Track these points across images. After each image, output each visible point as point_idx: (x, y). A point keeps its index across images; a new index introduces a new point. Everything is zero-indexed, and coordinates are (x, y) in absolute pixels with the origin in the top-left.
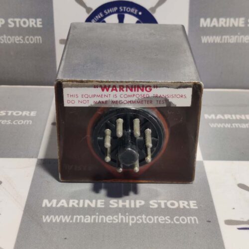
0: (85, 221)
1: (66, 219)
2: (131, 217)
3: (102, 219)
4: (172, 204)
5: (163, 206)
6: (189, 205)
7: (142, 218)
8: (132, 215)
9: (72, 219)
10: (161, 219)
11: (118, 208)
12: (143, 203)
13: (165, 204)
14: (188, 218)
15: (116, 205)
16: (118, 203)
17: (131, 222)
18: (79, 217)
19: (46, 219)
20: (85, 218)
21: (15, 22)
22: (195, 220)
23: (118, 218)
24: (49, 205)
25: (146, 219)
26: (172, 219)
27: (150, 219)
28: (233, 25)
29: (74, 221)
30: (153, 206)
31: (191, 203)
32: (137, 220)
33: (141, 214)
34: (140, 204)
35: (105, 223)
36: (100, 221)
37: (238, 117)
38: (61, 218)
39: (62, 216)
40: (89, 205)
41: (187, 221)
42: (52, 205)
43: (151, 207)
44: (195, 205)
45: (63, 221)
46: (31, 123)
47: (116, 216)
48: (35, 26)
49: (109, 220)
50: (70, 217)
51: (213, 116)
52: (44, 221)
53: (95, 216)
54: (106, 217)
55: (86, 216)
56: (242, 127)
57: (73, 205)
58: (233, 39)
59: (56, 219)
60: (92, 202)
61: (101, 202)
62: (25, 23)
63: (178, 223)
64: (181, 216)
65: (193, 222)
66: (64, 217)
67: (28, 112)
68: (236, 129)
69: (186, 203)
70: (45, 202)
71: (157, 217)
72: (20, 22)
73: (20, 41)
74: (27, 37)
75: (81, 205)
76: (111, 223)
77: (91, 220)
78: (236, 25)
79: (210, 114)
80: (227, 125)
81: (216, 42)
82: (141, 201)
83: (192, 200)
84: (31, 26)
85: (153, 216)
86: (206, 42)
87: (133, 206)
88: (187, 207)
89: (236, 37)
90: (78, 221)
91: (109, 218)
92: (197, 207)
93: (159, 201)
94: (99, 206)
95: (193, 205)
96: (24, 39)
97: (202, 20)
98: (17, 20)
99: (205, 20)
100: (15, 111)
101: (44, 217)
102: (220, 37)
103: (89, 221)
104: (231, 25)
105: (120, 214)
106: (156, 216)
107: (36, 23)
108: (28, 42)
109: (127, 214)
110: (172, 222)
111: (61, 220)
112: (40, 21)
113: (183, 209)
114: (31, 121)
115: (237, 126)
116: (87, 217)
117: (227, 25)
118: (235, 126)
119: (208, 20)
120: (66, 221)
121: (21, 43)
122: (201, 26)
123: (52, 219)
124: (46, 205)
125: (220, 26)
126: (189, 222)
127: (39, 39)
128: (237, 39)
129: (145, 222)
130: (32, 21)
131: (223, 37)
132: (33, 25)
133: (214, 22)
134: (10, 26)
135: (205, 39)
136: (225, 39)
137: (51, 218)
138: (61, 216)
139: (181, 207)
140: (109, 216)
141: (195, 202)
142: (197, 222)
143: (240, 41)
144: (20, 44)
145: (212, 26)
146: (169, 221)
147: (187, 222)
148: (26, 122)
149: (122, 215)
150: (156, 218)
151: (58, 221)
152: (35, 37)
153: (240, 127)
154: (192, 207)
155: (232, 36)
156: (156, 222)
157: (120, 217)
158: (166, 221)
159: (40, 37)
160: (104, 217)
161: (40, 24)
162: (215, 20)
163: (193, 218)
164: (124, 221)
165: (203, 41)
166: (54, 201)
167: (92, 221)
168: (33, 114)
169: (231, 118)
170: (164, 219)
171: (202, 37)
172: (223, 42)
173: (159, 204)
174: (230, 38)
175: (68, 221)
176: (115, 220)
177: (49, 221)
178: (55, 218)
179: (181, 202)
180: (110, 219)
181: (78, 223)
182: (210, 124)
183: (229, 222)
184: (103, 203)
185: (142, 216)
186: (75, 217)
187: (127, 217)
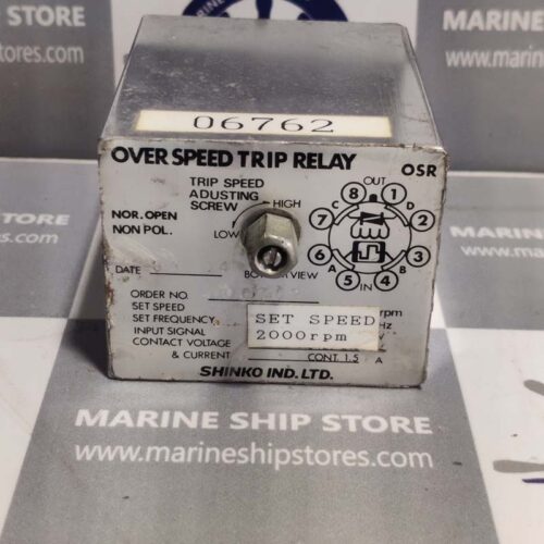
0: (174, 460)
1: (130, 454)
2: (278, 452)
3: (213, 454)
4: (375, 424)
5: (353, 428)
6: (412, 426)
7: (303, 455)
8: (280, 447)
9: (143, 453)
10: (349, 457)
11: (249, 430)
12: (307, 420)
13: (359, 423)
14: (411, 455)
15: (244, 425)
16: (249, 419)
17: (278, 461)
18: (159, 450)
19: (84, 453)
20: (172, 452)
21: (22, 14)
22: (425, 459)
23: (249, 453)
24: (91, 423)
25: (312, 456)
26: (372, 457)
27: (323, 457)
28: (519, 28)
29: (148, 458)
30: (330, 426)
31: (418, 421)
32: (293, 459)
33: (302, 445)
34: (301, 423)
35: (218, 465)
36: (207, 460)
37: (527, 233)
38: (118, 451)
39: (121, 448)
40: (182, 424)
41: (408, 461)
42: (98, 422)
43: (325, 429)
44: (427, 425)
45: (123, 458)
46: (55, 241)
47: (246, 449)
48: (68, 23)
49: (228, 458)
50: (139, 448)
51: (469, 231)
52: (79, 457)
53: (196, 449)
54: (221, 451)
55: (176, 449)
56: (536, 255)
57: (146, 423)
58: (517, 58)
59: (106, 453)
60: (189, 417)
61: (212, 417)
62: (45, 16)
63: (388, 465)
64: (393, 451)
65: (422, 465)
66: (125, 450)
67: (51, 217)
68: (523, 260)
69: (406, 421)
70: (83, 417)
71: (339, 452)
72: (33, 13)
73: (33, 57)
74: (50, 49)
75: (165, 424)
76: (233, 464)
77: (186, 456)
78: (525, 27)
79: (462, 227)
80: (501, 250)
81: (478, 64)
82: (302, 416)
83: (418, 416)
84: (59, 23)
85: (330, 451)
86: (456, 64)
87: (283, 426)
88: (409, 431)
89: (524, 54)
90: (157, 459)
91: (229, 452)
92: (430, 432)
93: (344, 417)
94: (206, 425)
95: (421, 425)
96: (42, 53)
97: (448, 15)
98: (28, 10)
99: (456, 14)
100: (20, 213)
101: (78, 448)
102: (488, 54)
103: (182, 459)
104: (514, 28)
105: (253, 444)
106: (337, 449)
107: (71, 17)
108: (51, 61)
109: (270, 444)
110: (374, 465)
111: (117, 457)
112: (80, 13)
113: (398, 435)
114: (56, 237)
115: (524, 254)
116: (179, 451)
117: (505, 27)
118: (520, 253)
119: (462, 14)
120: (128, 458)
121: (37, 61)
122: (446, 27)
123: (96, 453)
124: (84, 422)
125: (489, 28)
126: (412, 464)
127: (78, 53)
128: (527, 57)
129: (310, 463)
130: (63, 13)
131: (496, 54)
132: (63, 22)
133: (476, 20)
134: (12, 23)
135: (453, 59)
136: (498, 57)
137: (94, 451)
138: (117, 448)
139: (395, 429)
140: (227, 449)
141: (427, 419)
142: (431, 465)
143: (534, 65)
144: (33, 63)
145: (470, 28)
146: (367, 462)
147: (408, 465)
148: (45, 239)
149: (257, 446)
150: (335, 453)
151: (111, 458)
152: (70, 49)
153: (531, 255)
154: (419, 430)
155: (517, 53)
156: (335, 463)
157: (254, 451)
158: (358, 460)
159: (80, 49)
160: (216, 450)
161: (80, 20)
162: (477, 14)
163: (420, 456)
164: (263, 461)
165: (449, 64)
166: (104, 414)
167: (189, 460)
168: (61, 220)
169: (510, 236)
170: (354, 457)
171: (447, 54)
172: (495, 64)
173: (344, 423)
174: (512, 56)
175: (133, 458)
176: (241, 459)
177: (89, 458)
178: (103, 451)
179: (394, 420)
180: (230, 455)
181: (157, 464)
182: (463, 248)
183: (504, 466)
184: (215, 420)
185: (304, 448)
186: (150, 449)
187: (270, 451)
